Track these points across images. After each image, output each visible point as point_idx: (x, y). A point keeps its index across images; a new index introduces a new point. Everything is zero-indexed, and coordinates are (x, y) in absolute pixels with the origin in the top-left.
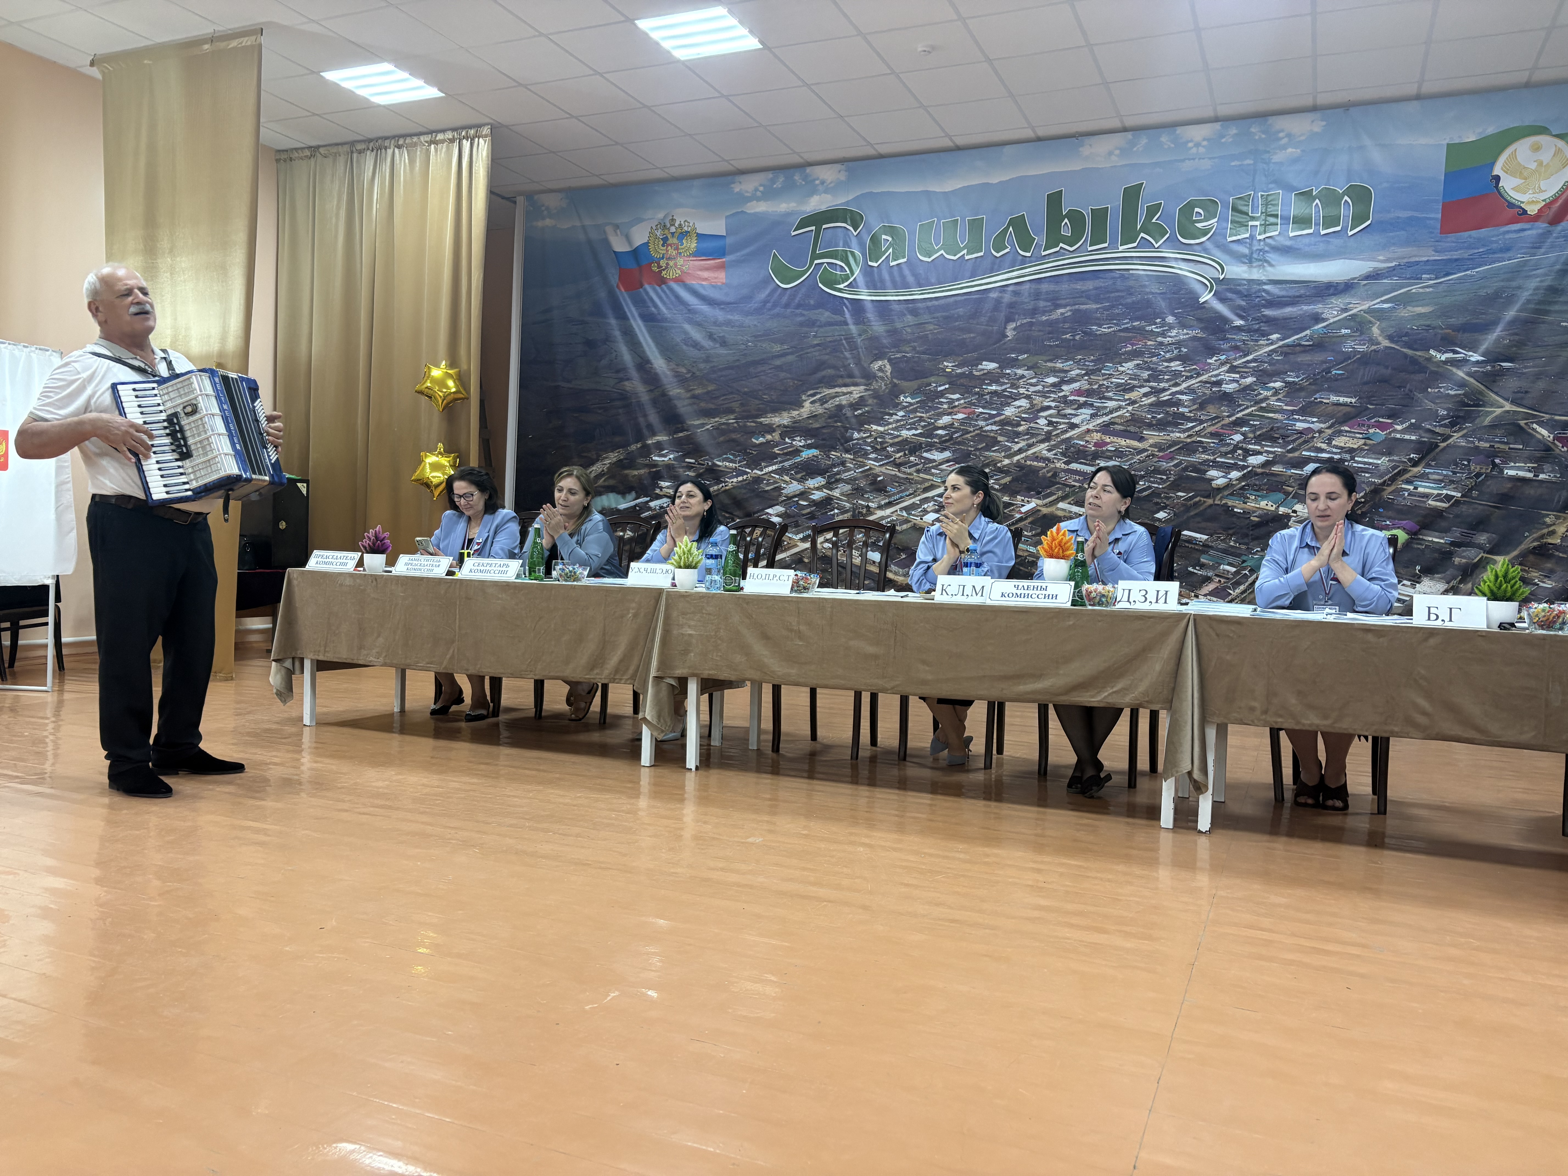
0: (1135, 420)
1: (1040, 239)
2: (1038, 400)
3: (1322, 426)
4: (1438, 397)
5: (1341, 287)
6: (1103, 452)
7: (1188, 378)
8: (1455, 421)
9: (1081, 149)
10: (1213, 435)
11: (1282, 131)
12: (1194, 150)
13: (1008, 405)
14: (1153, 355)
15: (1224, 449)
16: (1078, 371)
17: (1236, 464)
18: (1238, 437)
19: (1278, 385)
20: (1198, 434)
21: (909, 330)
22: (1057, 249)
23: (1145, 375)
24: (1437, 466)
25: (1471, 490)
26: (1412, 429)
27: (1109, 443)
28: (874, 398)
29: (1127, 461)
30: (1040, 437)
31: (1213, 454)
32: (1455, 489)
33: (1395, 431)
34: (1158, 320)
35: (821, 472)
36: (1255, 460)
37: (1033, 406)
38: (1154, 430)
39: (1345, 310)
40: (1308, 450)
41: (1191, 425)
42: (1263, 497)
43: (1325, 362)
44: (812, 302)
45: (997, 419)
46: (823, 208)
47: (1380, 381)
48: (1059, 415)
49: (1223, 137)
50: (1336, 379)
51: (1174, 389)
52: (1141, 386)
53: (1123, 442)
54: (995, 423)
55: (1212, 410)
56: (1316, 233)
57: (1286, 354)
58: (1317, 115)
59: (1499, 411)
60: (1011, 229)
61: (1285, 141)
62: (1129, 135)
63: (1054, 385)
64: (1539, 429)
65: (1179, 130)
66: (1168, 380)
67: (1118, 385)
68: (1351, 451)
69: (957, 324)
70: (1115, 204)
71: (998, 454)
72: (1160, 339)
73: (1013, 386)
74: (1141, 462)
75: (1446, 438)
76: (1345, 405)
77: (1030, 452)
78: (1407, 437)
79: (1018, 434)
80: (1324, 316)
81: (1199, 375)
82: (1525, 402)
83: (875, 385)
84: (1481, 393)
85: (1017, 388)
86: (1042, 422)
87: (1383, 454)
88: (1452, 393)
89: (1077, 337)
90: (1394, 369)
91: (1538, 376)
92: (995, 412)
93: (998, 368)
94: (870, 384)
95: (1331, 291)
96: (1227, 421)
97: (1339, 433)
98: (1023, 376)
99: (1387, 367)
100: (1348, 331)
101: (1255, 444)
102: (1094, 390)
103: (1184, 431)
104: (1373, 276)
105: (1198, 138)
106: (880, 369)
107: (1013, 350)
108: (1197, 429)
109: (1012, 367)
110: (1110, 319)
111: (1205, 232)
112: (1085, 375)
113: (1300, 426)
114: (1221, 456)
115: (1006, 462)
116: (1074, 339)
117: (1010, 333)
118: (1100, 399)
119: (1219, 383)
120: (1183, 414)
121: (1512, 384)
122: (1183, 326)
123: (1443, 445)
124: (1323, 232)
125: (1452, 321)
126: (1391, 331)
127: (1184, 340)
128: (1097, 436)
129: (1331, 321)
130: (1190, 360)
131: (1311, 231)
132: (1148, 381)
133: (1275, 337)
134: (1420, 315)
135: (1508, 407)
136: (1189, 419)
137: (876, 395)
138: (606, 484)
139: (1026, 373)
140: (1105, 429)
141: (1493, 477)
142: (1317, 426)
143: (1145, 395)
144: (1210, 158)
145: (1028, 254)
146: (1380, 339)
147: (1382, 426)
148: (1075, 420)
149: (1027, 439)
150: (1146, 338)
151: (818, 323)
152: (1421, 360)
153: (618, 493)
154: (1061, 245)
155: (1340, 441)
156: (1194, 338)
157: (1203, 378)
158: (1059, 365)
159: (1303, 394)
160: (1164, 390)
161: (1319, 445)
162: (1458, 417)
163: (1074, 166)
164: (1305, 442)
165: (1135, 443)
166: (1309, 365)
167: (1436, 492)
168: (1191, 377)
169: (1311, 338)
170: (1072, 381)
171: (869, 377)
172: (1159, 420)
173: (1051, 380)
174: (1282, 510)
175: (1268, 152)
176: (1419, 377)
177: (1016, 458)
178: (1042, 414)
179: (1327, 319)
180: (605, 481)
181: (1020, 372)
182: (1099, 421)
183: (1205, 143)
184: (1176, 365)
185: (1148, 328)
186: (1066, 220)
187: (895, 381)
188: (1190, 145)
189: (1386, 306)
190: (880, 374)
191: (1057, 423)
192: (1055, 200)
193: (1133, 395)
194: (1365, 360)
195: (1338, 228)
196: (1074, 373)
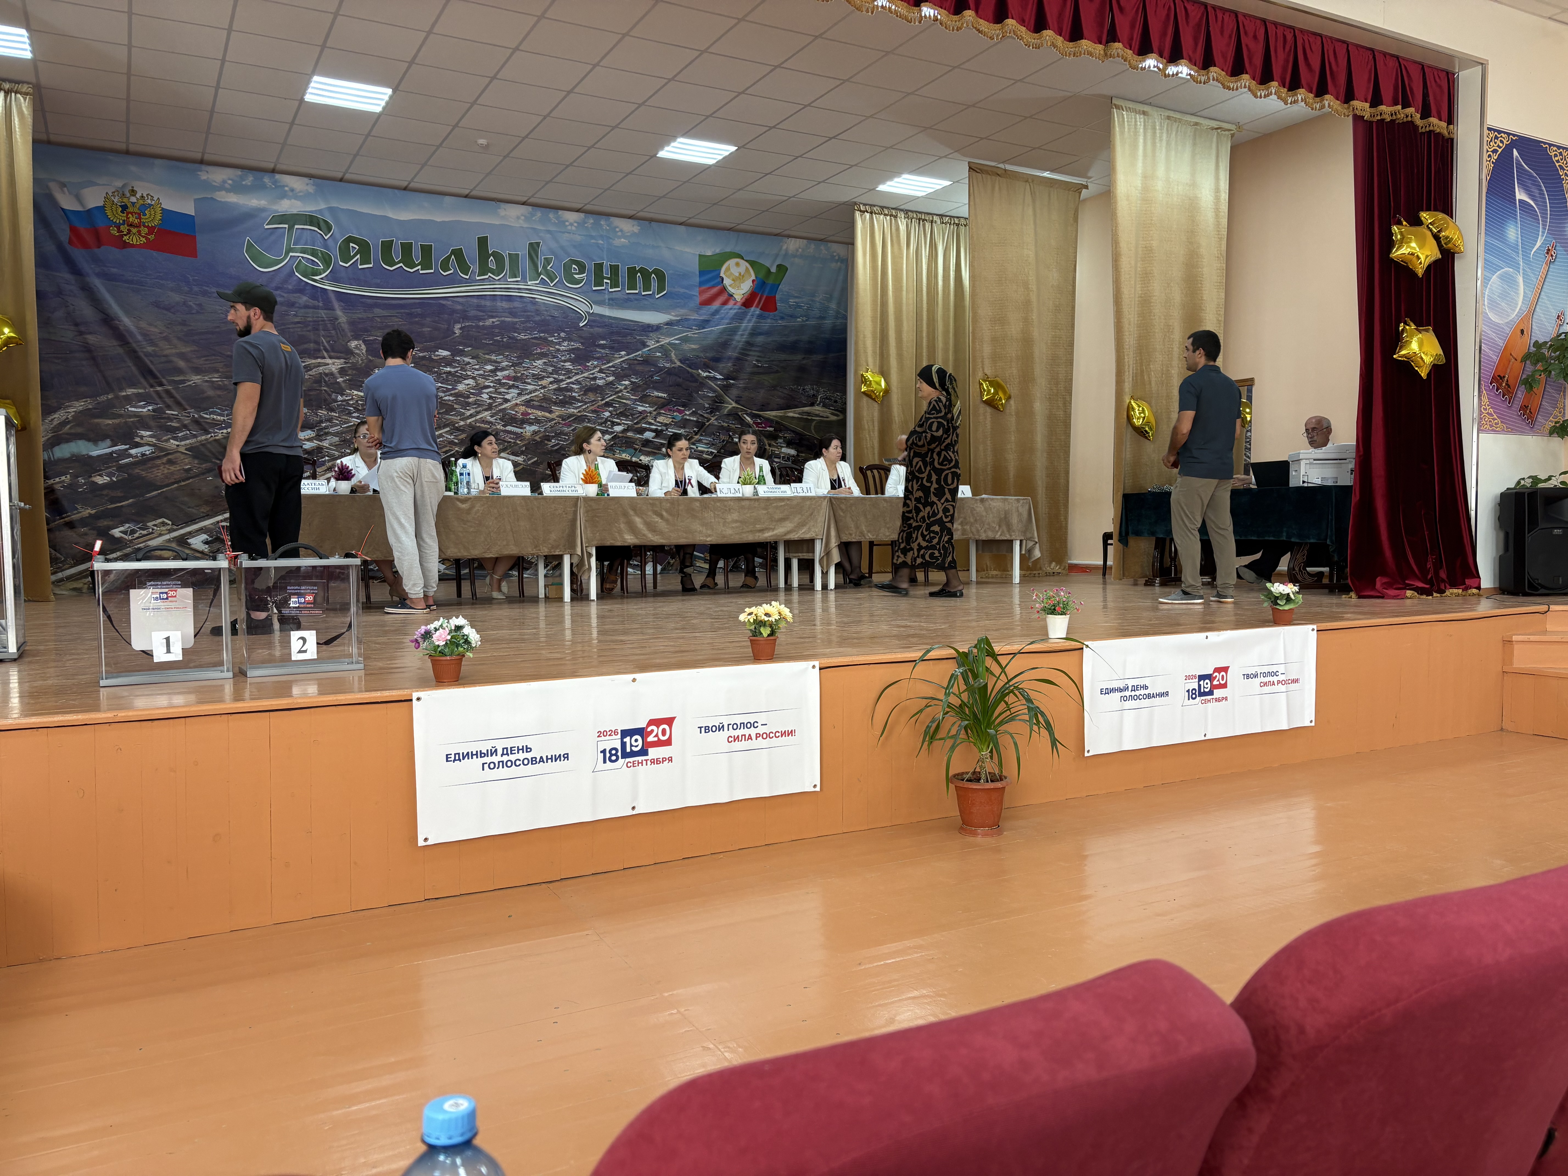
0: (545, 399)
1: (475, 267)
2: (481, 380)
3: (651, 409)
4: (704, 397)
5: (655, 328)
6: (527, 419)
7: (577, 374)
8: (713, 410)
9: (499, 210)
10: (594, 411)
11: (618, 227)
12: (569, 227)
13: (460, 382)
14: (554, 357)
15: (600, 421)
16: (507, 363)
17: (607, 430)
18: (607, 414)
19: (627, 383)
20: (584, 410)
21: (379, 320)
22: (487, 277)
23: (550, 369)
24: (705, 436)
25: (721, 449)
26: (694, 414)
27: (530, 414)
28: (354, 369)
29: (543, 426)
30: (485, 407)
31: (594, 423)
32: (714, 449)
33: (686, 414)
34: (556, 335)
35: (311, 427)
36: (618, 428)
37: (477, 384)
38: (558, 406)
39: (658, 342)
40: (645, 423)
41: (580, 404)
42: (624, 452)
43: (651, 371)
44: (290, 287)
45: (453, 392)
46: (295, 211)
47: (678, 385)
48: (496, 392)
49: (586, 223)
50: (656, 382)
51: (569, 381)
52: (548, 377)
53: (539, 413)
54: (451, 395)
55: (591, 396)
56: (639, 294)
57: (630, 365)
58: (635, 222)
59: (730, 406)
60: (453, 257)
61: (620, 234)
62: (530, 208)
63: (491, 371)
64: (747, 418)
65: (560, 212)
66: (564, 375)
67: (534, 375)
68: (666, 425)
69: (417, 319)
70: (523, 252)
71: (455, 418)
72: (557, 347)
73: (462, 369)
74: (552, 427)
75: (709, 420)
76: (661, 397)
77: (478, 417)
78: (692, 418)
79: (468, 404)
80: (648, 344)
81: (582, 373)
82: (741, 402)
83: (352, 360)
84: (722, 396)
85: (465, 371)
86: (485, 396)
87: (682, 428)
88: (710, 395)
89: (505, 340)
90: (683, 379)
91: (745, 389)
92: (451, 387)
93: (451, 355)
94: (349, 358)
95: (650, 329)
96: (601, 403)
97: (659, 414)
98: (469, 363)
99: (680, 377)
100: (660, 354)
101: (617, 418)
102: (518, 377)
103: (576, 408)
104: (669, 324)
105: (571, 221)
106: (356, 347)
107: (460, 344)
108: (584, 407)
109: (461, 355)
110: (525, 330)
111: (578, 282)
112: (512, 366)
113: (640, 409)
114: (598, 425)
115: (462, 423)
116: (502, 341)
117: (458, 332)
118: (522, 383)
119: (595, 379)
120: (574, 397)
121: (734, 392)
122: (570, 340)
123: (707, 424)
124: (643, 293)
125: (708, 354)
126: (680, 357)
127: (573, 349)
128: (523, 408)
129: (652, 347)
130: (577, 362)
131: (637, 292)
132: (551, 374)
133: (623, 353)
134: (693, 349)
135: (734, 405)
136: (578, 401)
137: (354, 367)
138: (73, 431)
139: (471, 361)
140: (528, 403)
141: (730, 442)
142: (649, 409)
143: (551, 383)
144: (580, 235)
145: (467, 277)
146: (676, 361)
147: (680, 412)
148: (508, 397)
149: (476, 408)
150: (549, 345)
151: (297, 305)
152: (695, 375)
153: (89, 440)
154: (489, 274)
155: (660, 419)
156: (578, 349)
157: (586, 375)
158: (493, 357)
159: (640, 389)
160: (562, 380)
161: (650, 421)
162: (713, 409)
163: (497, 222)
164: (643, 418)
165: (547, 414)
166: (642, 372)
167: (706, 450)
168: (578, 374)
169: (642, 357)
170: (503, 369)
171: (348, 353)
172: (561, 400)
173: (489, 367)
174: (634, 459)
175: (611, 238)
176: (694, 384)
177: (469, 421)
178: (484, 391)
179: (649, 346)
180: (70, 428)
181: (467, 359)
182: (523, 398)
183: (576, 224)
184: (568, 365)
185: (550, 339)
186: (492, 258)
187: (370, 357)
188: (567, 223)
189: (677, 342)
190: (358, 351)
191: (495, 397)
192: (483, 242)
193: (544, 382)
194: (670, 372)
195: (651, 293)
196: (505, 364)
